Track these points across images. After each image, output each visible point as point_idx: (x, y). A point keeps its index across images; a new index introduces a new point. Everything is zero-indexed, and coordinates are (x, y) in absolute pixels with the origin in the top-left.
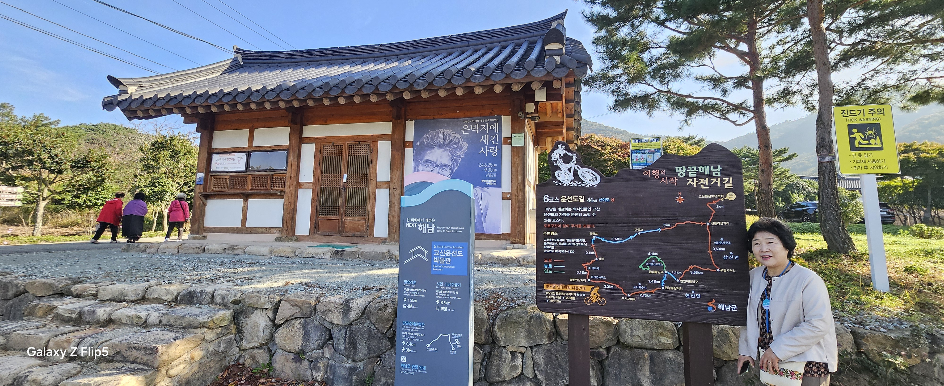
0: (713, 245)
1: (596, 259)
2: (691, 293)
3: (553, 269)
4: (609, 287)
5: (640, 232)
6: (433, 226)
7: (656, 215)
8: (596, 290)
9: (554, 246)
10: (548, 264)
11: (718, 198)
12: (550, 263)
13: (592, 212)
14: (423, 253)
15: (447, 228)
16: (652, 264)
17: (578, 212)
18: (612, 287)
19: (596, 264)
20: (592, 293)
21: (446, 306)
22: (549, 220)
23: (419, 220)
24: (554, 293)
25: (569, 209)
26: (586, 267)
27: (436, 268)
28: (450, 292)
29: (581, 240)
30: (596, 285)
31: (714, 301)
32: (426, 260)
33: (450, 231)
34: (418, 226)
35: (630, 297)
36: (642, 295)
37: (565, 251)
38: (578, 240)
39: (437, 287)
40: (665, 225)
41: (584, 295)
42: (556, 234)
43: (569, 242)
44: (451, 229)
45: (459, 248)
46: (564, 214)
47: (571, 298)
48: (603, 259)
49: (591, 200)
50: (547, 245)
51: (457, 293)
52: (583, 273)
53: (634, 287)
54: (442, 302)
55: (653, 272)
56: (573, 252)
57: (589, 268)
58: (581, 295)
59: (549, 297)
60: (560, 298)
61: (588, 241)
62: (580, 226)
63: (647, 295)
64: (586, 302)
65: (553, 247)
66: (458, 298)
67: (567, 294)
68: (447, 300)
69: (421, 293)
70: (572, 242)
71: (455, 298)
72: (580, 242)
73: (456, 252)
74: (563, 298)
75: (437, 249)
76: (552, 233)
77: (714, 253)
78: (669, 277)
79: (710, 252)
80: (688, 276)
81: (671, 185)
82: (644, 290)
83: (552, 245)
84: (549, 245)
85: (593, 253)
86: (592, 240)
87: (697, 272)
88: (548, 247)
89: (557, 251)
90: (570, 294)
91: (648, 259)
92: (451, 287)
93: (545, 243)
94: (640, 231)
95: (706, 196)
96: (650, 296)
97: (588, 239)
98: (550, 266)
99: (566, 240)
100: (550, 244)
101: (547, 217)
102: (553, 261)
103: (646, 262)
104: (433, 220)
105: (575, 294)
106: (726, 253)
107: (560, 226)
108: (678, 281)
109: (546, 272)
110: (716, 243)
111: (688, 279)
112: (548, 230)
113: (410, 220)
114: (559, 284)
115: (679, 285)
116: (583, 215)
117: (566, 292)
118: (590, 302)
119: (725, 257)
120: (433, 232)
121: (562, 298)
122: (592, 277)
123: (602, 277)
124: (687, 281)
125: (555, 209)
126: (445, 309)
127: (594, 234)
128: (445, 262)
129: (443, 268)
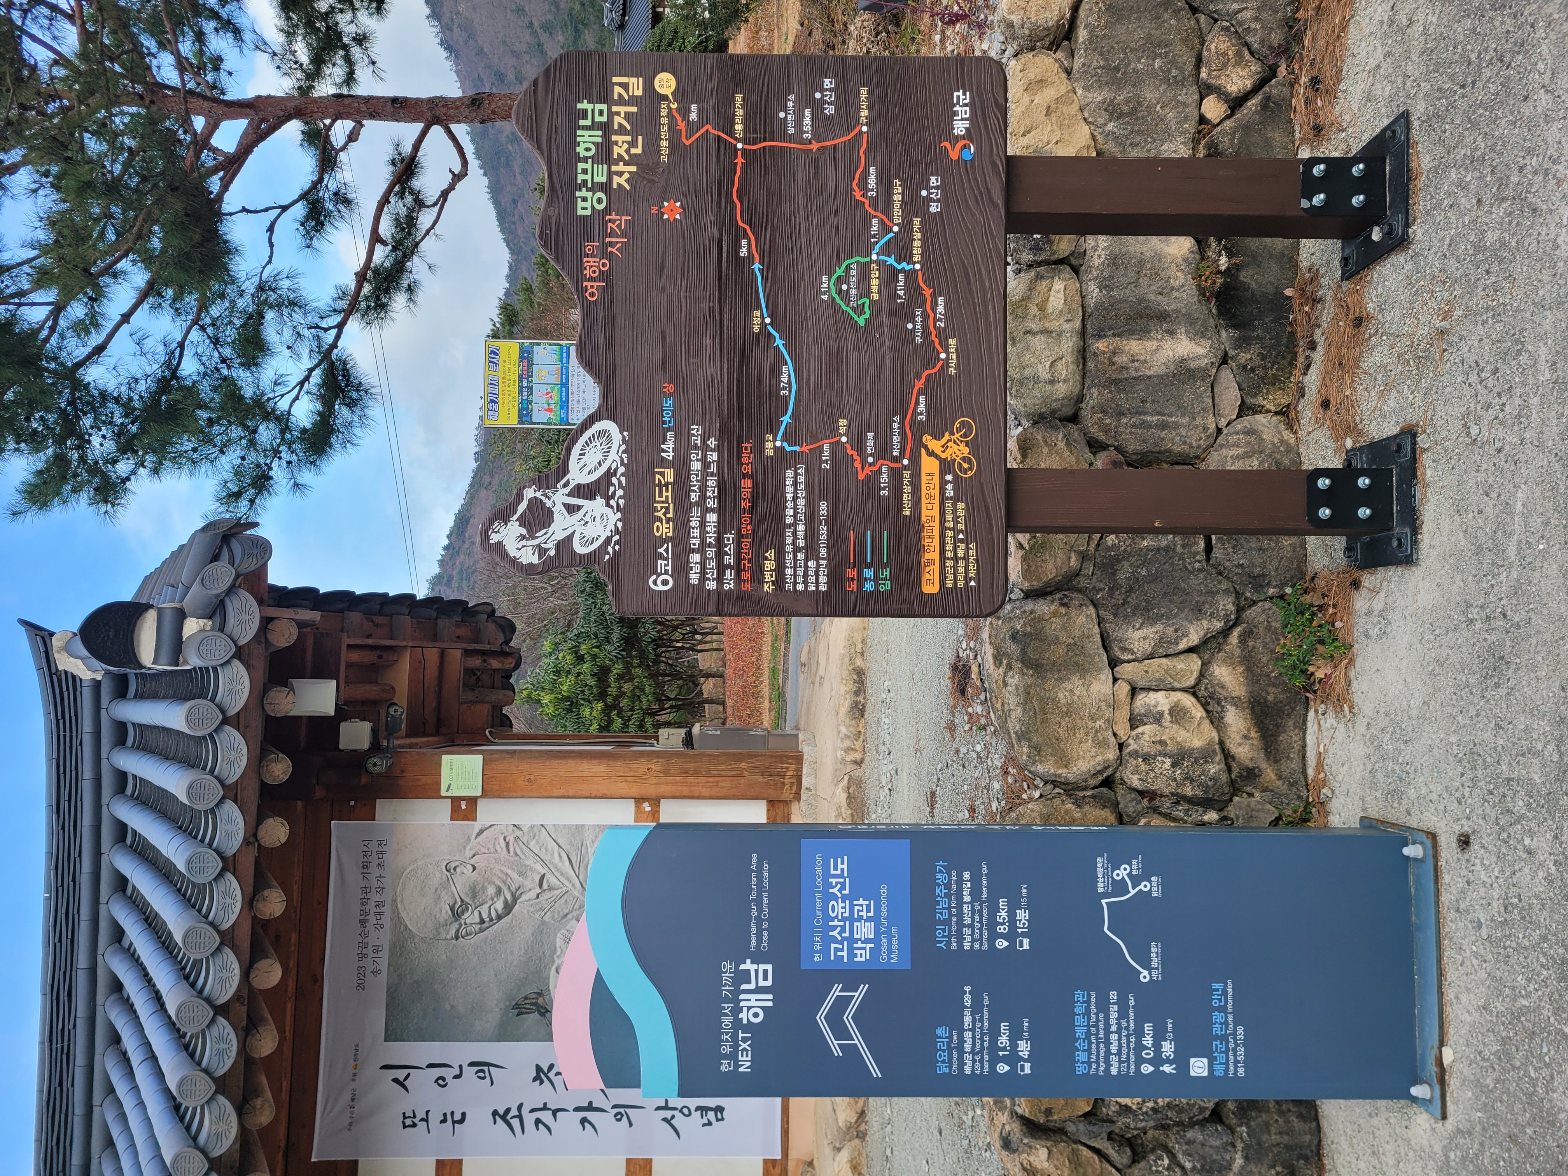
0: (798, 137)
1: (844, 439)
2: (928, 199)
3: (877, 565)
4: (922, 407)
5: (763, 318)
6: (748, 965)
7: (716, 273)
8: (934, 445)
9: (807, 560)
10: (861, 581)
11: (670, 115)
12: (860, 573)
13: (705, 448)
14: (842, 1003)
15: (754, 913)
16: (853, 292)
17: (703, 488)
18: (922, 399)
19: (859, 444)
20: (943, 456)
21: (1012, 915)
22: (729, 575)
23: (727, 1020)
24: (949, 563)
25: (695, 512)
26: (868, 470)
27: (890, 951)
28: (967, 899)
29: (789, 482)
30: (919, 444)
31: (946, 144)
32: (863, 989)
33: (765, 901)
34: (750, 1027)
35: (948, 353)
36: (940, 320)
37: (823, 530)
38: (789, 489)
39: (954, 947)
40: (744, 252)
41: (949, 477)
42: (769, 554)
43: (795, 516)
44: (759, 901)
45: (819, 871)
46: (711, 529)
47: (960, 513)
48: (843, 422)
49: (669, 449)
50: (805, 582)
51: (967, 875)
52: (884, 478)
53: (919, 340)
54: (1001, 929)
55: (875, 288)
56: (823, 506)
57: (870, 460)
58: (949, 487)
59: (961, 577)
60: (962, 546)
61: (792, 460)
62: (747, 483)
63: (941, 309)
64: (970, 474)
65: (811, 564)
66: (985, 870)
67: (949, 524)
68: (994, 910)
69: (976, 1009)
70: (795, 508)
71: (985, 884)
72: (795, 483)
73: (834, 881)
74: (961, 536)
75: (825, 951)
76: (769, 565)
77: (817, 137)
78: (887, 250)
79: (815, 146)
80: (884, 201)
81: (630, 231)
82: (925, 315)
83: (806, 567)
84: (806, 575)
85: (826, 447)
86: (788, 449)
87: (872, 181)
88: (812, 579)
89: (823, 552)
90: (949, 517)
91: (838, 300)
92: (948, 895)
93: (801, 587)
94: (760, 319)
95: (664, 144)
96: (940, 300)
97: (784, 460)
98: (868, 573)
99: (789, 526)
100: (800, 572)
101: (720, 580)
102: (854, 565)
103: (848, 305)
104: (727, 967)
105: (949, 504)
106: (817, 107)
107: (746, 544)
108: (896, 229)
109: (886, 586)
110: (791, 131)
111: (890, 203)
112: (758, 577)
113: (726, 1056)
114: (920, 549)
115: (907, 226)
116: (712, 474)
117: (943, 529)
118: (969, 461)
119: (830, 110)
120: (769, 967)
121: (962, 541)
122: (896, 453)
123: (896, 426)
124: (897, 206)
125: (695, 558)
126: (1022, 916)
127: (769, 445)
128: (869, 920)
129: (889, 928)
